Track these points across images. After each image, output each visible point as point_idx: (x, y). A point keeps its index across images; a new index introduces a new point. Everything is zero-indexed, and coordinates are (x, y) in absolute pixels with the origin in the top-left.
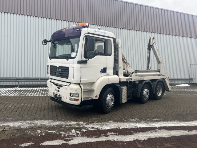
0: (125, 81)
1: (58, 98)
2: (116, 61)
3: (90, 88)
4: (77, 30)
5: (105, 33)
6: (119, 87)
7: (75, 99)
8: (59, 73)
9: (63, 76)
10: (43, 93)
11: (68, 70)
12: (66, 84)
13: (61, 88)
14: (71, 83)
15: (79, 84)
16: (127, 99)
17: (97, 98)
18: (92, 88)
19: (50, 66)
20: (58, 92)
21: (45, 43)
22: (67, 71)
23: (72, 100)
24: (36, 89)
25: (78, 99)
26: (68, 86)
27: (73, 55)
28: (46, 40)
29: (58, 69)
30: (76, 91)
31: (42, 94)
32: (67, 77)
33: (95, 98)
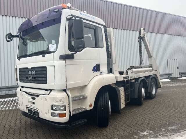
0: (122, 79)
1: (33, 114)
2: (109, 55)
3: (81, 94)
4: (55, 10)
5: (94, 18)
6: (116, 88)
7: (59, 114)
8: (32, 78)
9: (38, 80)
10: (15, 105)
11: (46, 71)
12: (43, 92)
13: (37, 98)
14: (52, 90)
15: (65, 91)
16: (125, 102)
17: (92, 107)
18: (83, 94)
19: (20, 69)
20: (32, 105)
21: (9, 38)
22: (44, 72)
23: (56, 116)
24: (6, 100)
25: (65, 114)
26: (48, 95)
27: (52, 48)
28: (10, 34)
29: (30, 72)
30: (61, 101)
31: (13, 106)
32: (45, 82)
33: (89, 108)
